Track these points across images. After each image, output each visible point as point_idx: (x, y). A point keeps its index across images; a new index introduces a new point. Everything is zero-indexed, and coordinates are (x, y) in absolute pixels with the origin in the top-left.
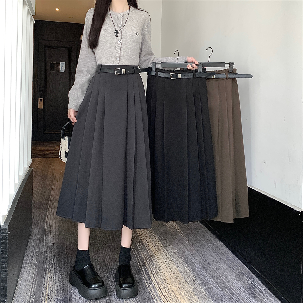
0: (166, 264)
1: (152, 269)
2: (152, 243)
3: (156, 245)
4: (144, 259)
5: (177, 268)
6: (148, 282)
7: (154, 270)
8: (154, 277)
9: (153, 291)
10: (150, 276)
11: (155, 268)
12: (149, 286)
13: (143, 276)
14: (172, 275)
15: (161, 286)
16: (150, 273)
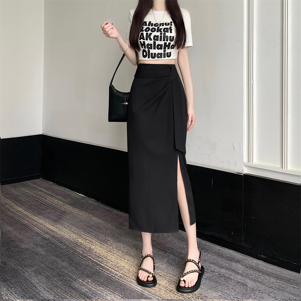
0: (110, 253)
1: (101, 261)
2: (81, 239)
3: (86, 239)
4: (85, 255)
5: (123, 253)
6: (109, 273)
7: (104, 262)
8: (110, 267)
9: (120, 279)
10: (106, 268)
11: (102, 259)
12: (112, 276)
13: (98, 269)
14: (124, 260)
15: (124, 273)
16: (103, 265)
